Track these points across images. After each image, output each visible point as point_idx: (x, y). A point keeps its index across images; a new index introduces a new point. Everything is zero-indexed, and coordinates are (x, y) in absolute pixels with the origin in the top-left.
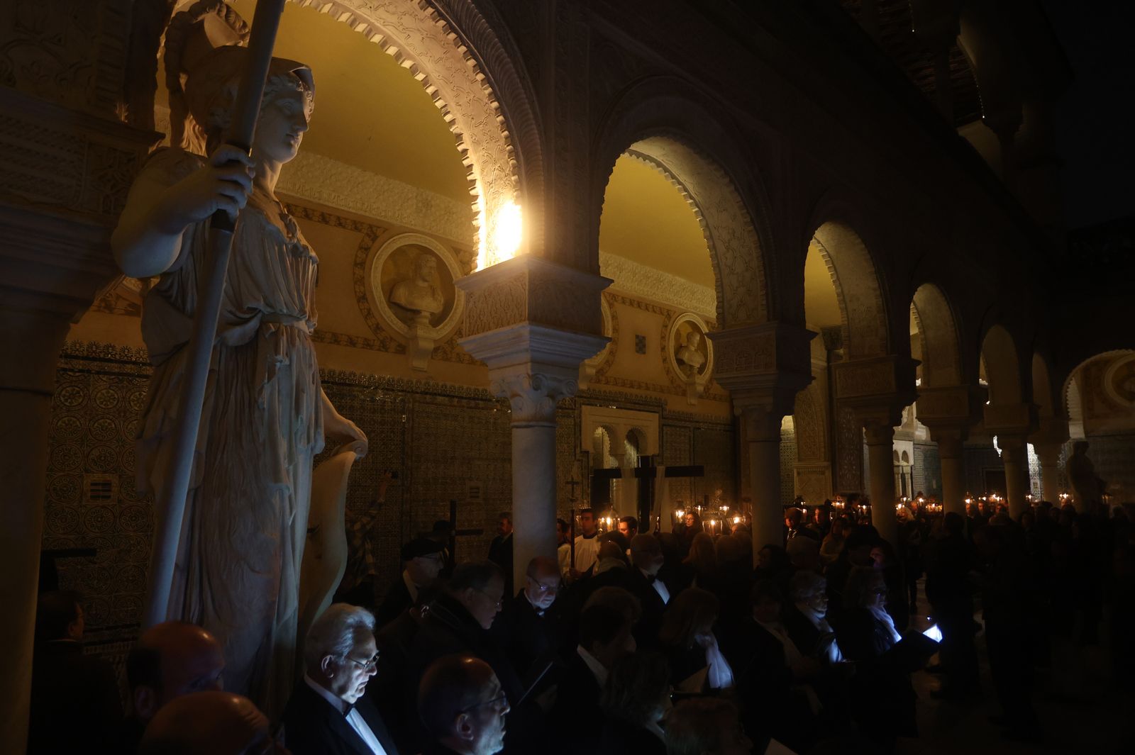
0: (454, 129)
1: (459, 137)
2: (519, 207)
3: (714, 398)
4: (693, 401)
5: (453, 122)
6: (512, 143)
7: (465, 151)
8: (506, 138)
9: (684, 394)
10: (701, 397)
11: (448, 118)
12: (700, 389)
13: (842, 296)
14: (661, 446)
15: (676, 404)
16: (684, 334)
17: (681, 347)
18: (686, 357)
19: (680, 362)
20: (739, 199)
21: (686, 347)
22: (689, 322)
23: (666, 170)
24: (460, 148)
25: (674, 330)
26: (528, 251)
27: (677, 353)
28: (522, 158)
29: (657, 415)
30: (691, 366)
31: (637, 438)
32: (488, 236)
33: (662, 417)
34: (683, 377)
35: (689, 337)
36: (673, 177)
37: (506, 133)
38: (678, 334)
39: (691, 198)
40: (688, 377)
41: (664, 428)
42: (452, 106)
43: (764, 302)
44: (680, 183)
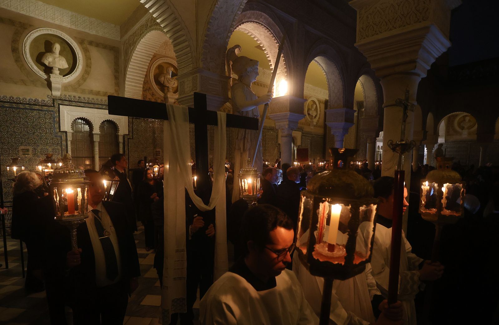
0: (268, 59)
1: (270, 61)
2: (287, 82)
3: (319, 127)
4: (312, 128)
5: (269, 57)
6: (286, 65)
7: (271, 65)
8: (284, 64)
9: (309, 125)
10: (315, 126)
11: (267, 56)
12: (315, 123)
13: (365, 97)
14: (302, 143)
15: (307, 129)
16: (310, 105)
17: (309, 109)
18: (311, 112)
19: (309, 114)
20: (338, 72)
21: (311, 109)
22: (312, 100)
23: (318, 62)
24: (270, 64)
25: (308, 103)
26: (289, 94)
27: (308, 111)
28: (288, 69)
29: (301, 132)
30: (312, 116)
31: (294, 140)
32: (276, 88)
33: (302, 133)
34: (309, 120)
35: (312, 106)
36: (320, 64)
37: (285, 62)
38: (308, 105)
39: (324, 70)
40: (311, 119)
41: (303, 137)
42: (269, 53)
43: (343, 102)
44: (321, 66)
